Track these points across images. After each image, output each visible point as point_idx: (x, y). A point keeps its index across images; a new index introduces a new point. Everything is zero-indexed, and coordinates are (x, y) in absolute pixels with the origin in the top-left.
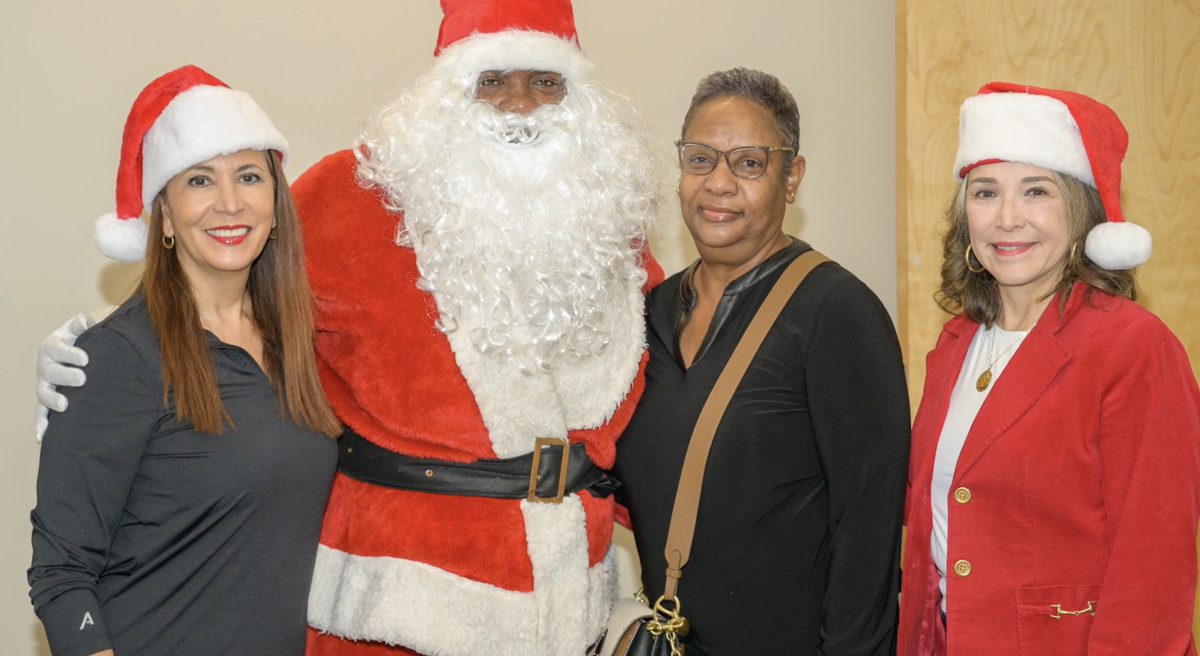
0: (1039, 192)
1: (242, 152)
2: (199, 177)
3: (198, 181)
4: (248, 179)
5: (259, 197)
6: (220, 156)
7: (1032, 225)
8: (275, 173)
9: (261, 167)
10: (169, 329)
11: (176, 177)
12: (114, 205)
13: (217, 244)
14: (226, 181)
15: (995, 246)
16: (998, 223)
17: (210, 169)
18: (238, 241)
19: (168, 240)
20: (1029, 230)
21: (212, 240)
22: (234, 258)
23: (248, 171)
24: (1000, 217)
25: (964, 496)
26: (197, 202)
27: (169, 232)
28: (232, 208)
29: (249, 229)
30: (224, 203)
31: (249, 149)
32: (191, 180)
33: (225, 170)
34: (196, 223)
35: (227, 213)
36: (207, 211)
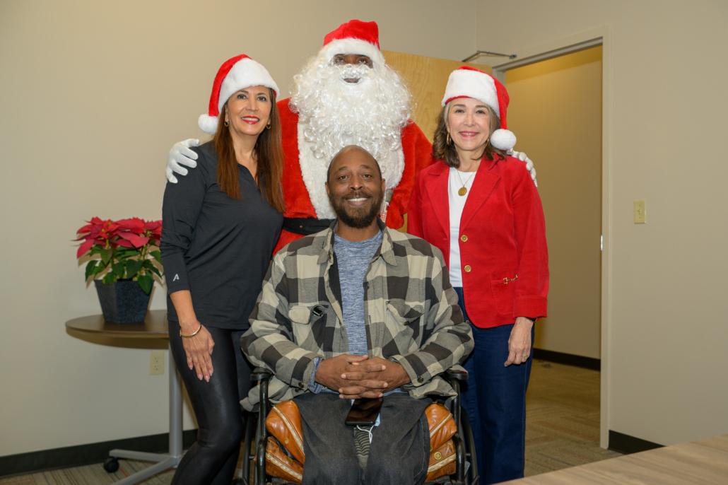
0: (481, 112)
1: (260, 87)
2: (241, 95)
3: (241, 97)
4: (261, 99)
5: (264, 108)
6: (251, 87)
7: (478, 125)
8: (273, 100)
9: (267, 95)
10: (223, 155)
11: (233, 95)
12: (208, 111)
13: (245, 123)
14: (252, 98)
15: (461, 133)
16: (465, 123)
17: (247, 92)
18: (254, 123)
19: (227, 123)
20: (478, 127)
21: (243, 122)
22: (252, 129)
23: (262, 95)
24: (466, 121)
25: (465, 239)
26: (240, 105)
27: (227, 120)
28: (253, 108)
29: (259, 120)
30: (251, 106)
31: (263, 86)
32: (238, 96)
33: (252, 93)
34: (238, 114)
35: (251, 110)
36: (243, 109)
